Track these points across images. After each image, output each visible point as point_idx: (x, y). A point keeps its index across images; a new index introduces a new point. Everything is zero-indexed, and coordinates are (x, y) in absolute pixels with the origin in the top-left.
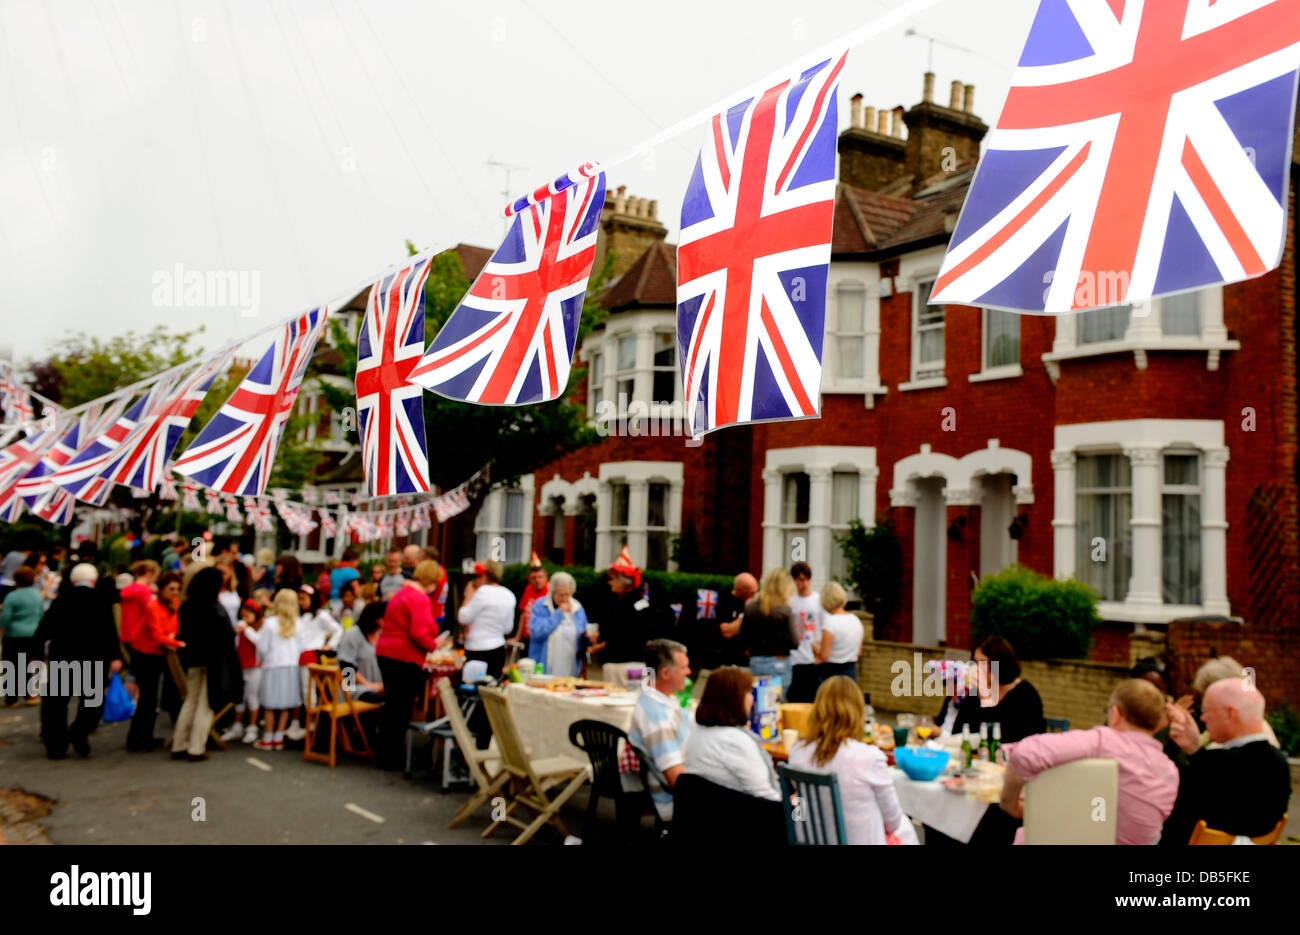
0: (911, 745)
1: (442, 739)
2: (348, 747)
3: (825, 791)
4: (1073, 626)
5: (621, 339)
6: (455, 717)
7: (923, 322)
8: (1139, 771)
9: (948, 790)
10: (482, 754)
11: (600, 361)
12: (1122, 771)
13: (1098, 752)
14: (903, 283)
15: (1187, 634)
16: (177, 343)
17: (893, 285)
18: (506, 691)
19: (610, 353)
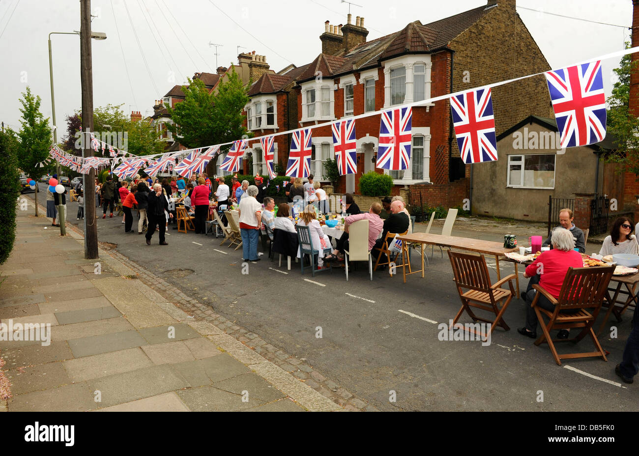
0: (330, 219)
1: (215, 225)
2: (189, 228)
3: (306, 230)
4: (386, 187)
5: (256, 104)
6: (218, 218)
7: (347, 98)
8: (373, 222)
9: (337, 229)
10: (226, 228)
11: (250, 110)
12: (370, 222)
13: (365, 218)
14: (341, 86)
15: (415, 188)
16: (116, 109)
17: (338, 86)
18: (231, 212)
19: (253, 109)
